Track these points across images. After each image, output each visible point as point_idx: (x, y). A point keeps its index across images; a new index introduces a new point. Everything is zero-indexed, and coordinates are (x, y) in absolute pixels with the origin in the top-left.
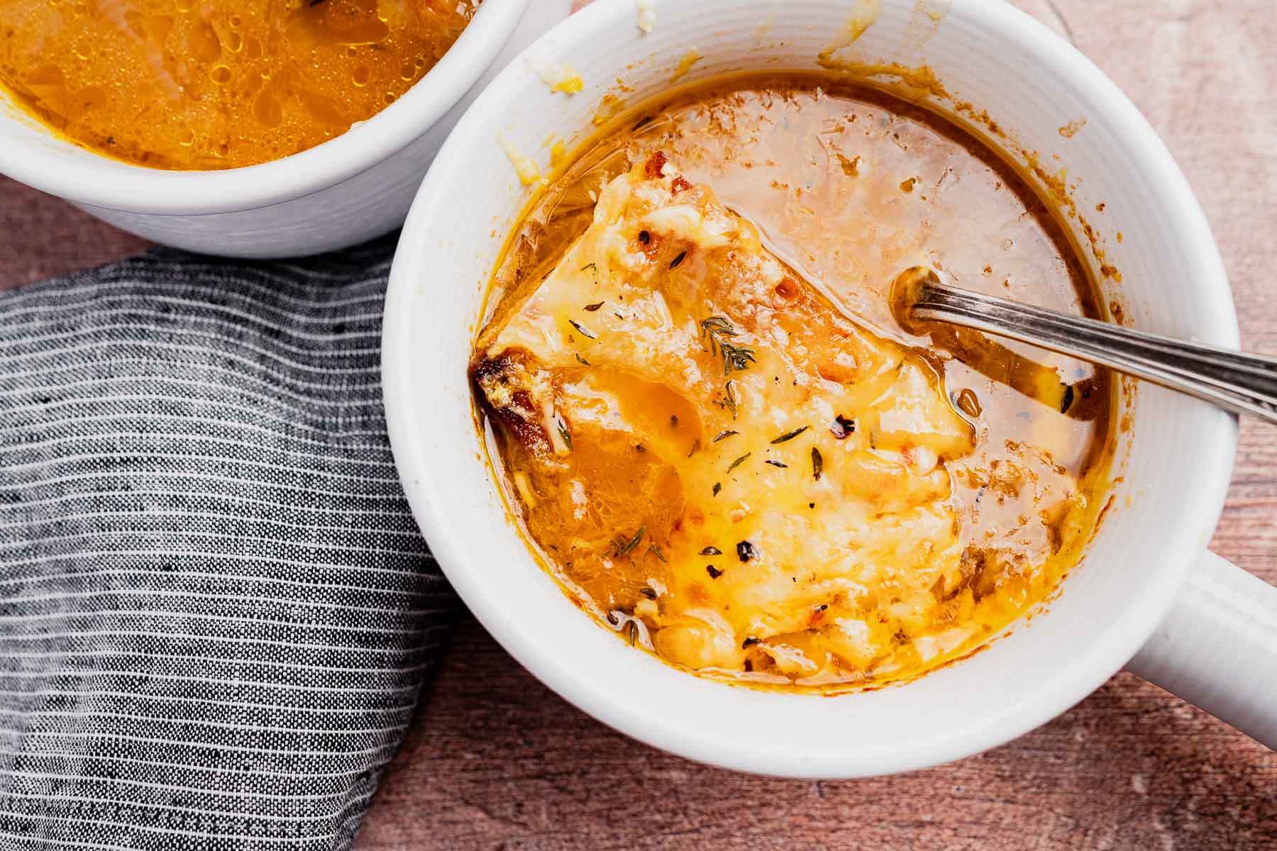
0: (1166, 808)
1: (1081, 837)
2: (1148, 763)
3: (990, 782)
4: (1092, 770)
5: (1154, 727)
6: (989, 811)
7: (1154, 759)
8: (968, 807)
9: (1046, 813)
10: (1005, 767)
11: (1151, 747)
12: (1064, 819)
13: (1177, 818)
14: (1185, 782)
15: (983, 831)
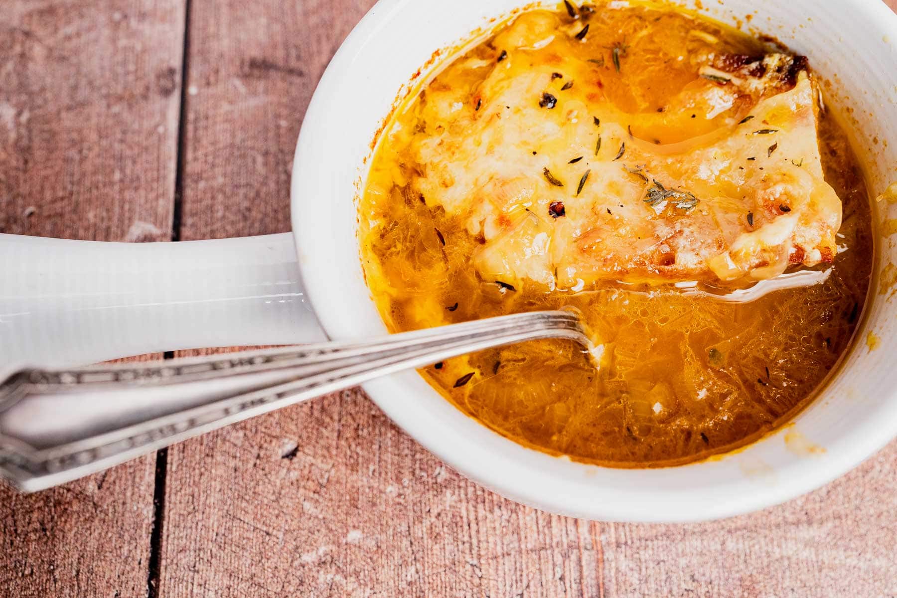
0: (336, 557)
1: (313, 488)
2: (371, 544)
3: (354, 419)
4: (365, 500)
5: (400, 550)
6: (331, 418)
7: (375, 549)
8: (335, 403)
9: (331, 462)
10: (365, 431)
11: (384, 547)
12: (326, 476)
13: (328, 566)
14: (357, 574)
15: (316, 413)
